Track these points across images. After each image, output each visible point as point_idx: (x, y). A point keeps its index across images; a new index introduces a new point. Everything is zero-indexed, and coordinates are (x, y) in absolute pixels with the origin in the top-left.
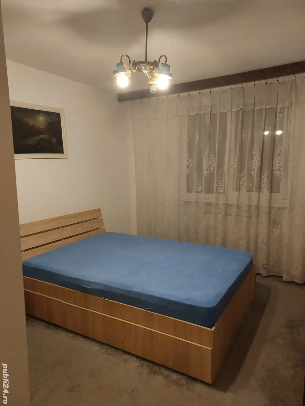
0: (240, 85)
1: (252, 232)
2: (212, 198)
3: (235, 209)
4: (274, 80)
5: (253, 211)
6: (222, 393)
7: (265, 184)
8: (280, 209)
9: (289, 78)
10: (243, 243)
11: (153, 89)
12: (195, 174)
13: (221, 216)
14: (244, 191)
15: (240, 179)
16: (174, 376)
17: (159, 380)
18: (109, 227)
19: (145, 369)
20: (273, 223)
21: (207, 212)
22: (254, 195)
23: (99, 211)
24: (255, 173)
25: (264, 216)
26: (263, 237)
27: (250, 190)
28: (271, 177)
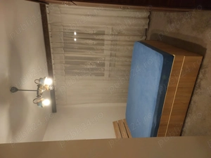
0: (51, 50)
1: (124, 43)
2: (107, 63)
3: (113, 52)
4: (50, 33)
5: (113, 43)
6: (207, 51)
7: (100, 37)
8: (113, 30)
9: (49, 26)
10: (129, 48)
11: (51, 88)
12: (95, 72)
13: (116, 59)
14: (104, 47)
15: (97, 49)
16: (201, 76)
17: (203, 83)
18: (123, 117)
19: (198, 91)
20: (119, 34)
21: (114, 66)
22: (106, 42)
23: (114, 123)
24: (95, 42)
25: (116, 38)
26: (127, 38)
27: (103, 45)
28: (97, 34)
